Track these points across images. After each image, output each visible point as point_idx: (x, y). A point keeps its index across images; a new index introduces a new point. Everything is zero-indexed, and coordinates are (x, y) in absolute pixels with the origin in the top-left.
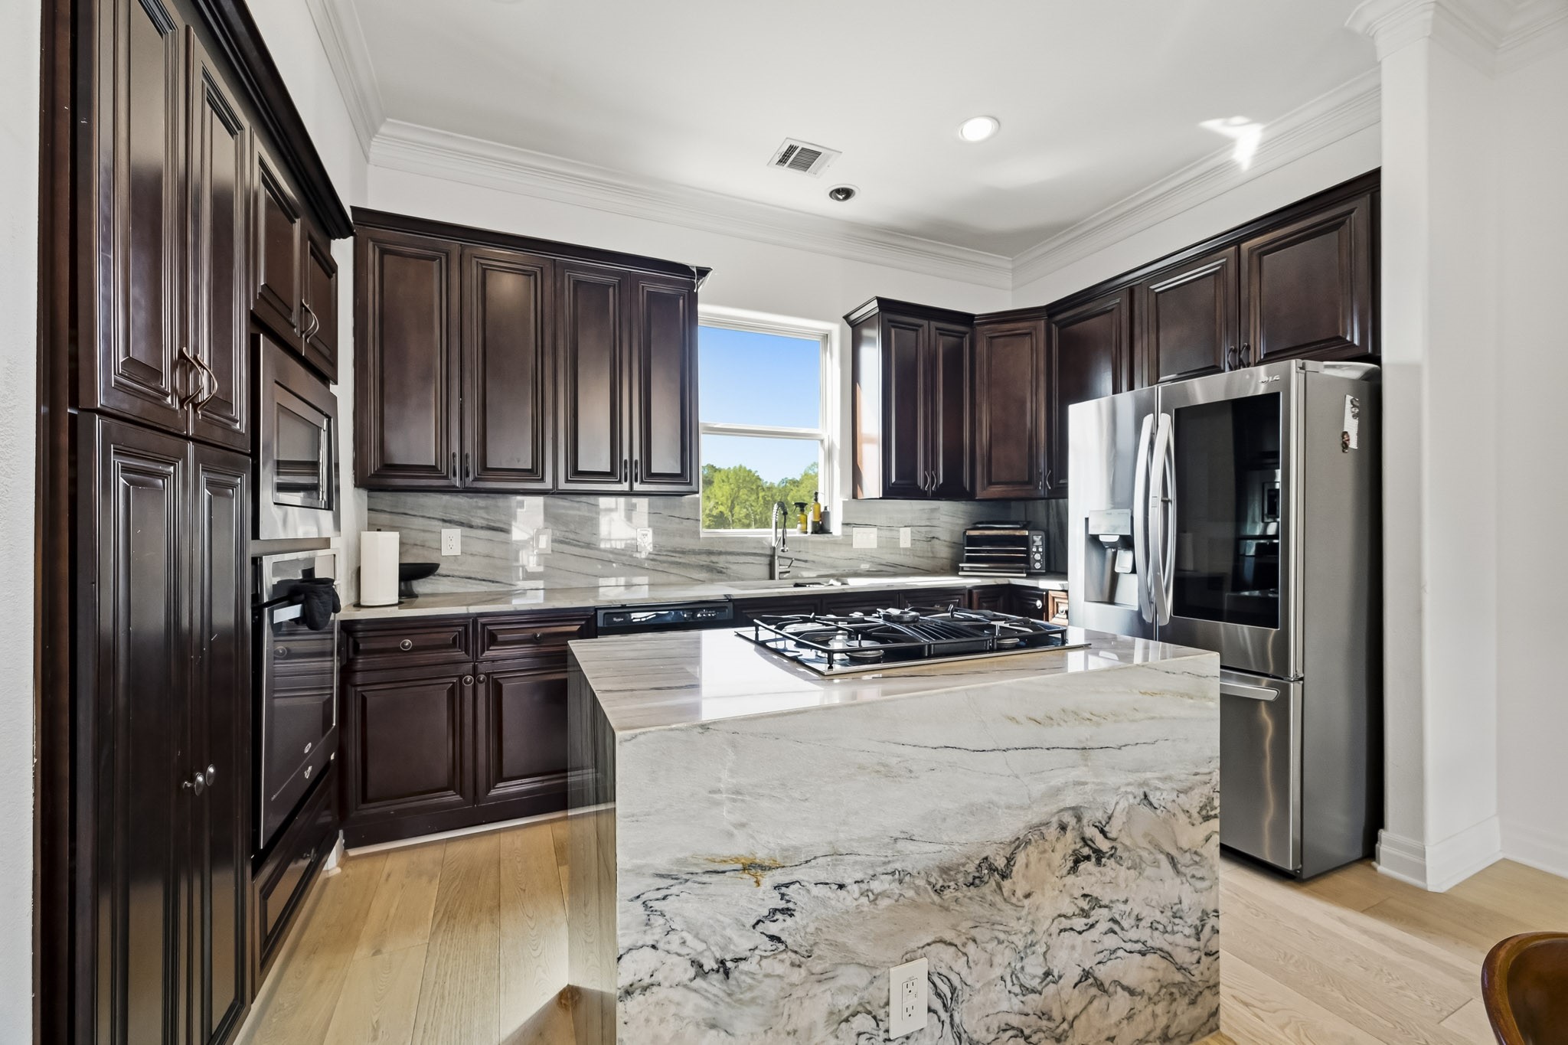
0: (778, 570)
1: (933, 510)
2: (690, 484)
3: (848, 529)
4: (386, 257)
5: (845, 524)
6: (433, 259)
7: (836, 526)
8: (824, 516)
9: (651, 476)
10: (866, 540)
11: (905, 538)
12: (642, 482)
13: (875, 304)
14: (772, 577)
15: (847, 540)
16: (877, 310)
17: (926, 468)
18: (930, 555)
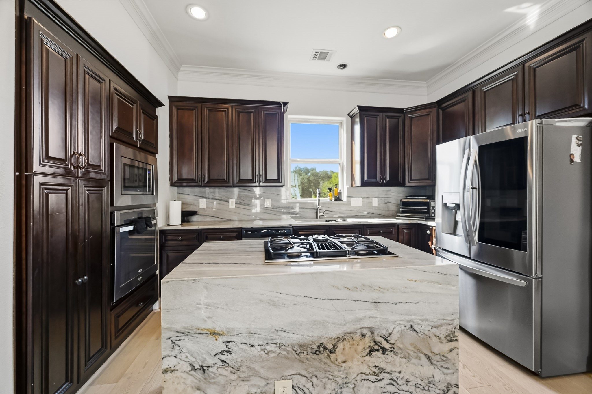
0: (319, 214)
1: (388, 191)
2: (281, 182)
3: (349, 199)
4: (179, 111)
5: (348, 197)
6: (193, 110)
7: (344, 198)
8: (340, 193)
9: (267, 180)
10: (357, 203)
11: (375, 202)
12: (263, 183)
13: (357, 109)
14: (317, 217)
15: (349, 203)
16: (359, 111)
17: (381, 174)
18: (387, 209)
